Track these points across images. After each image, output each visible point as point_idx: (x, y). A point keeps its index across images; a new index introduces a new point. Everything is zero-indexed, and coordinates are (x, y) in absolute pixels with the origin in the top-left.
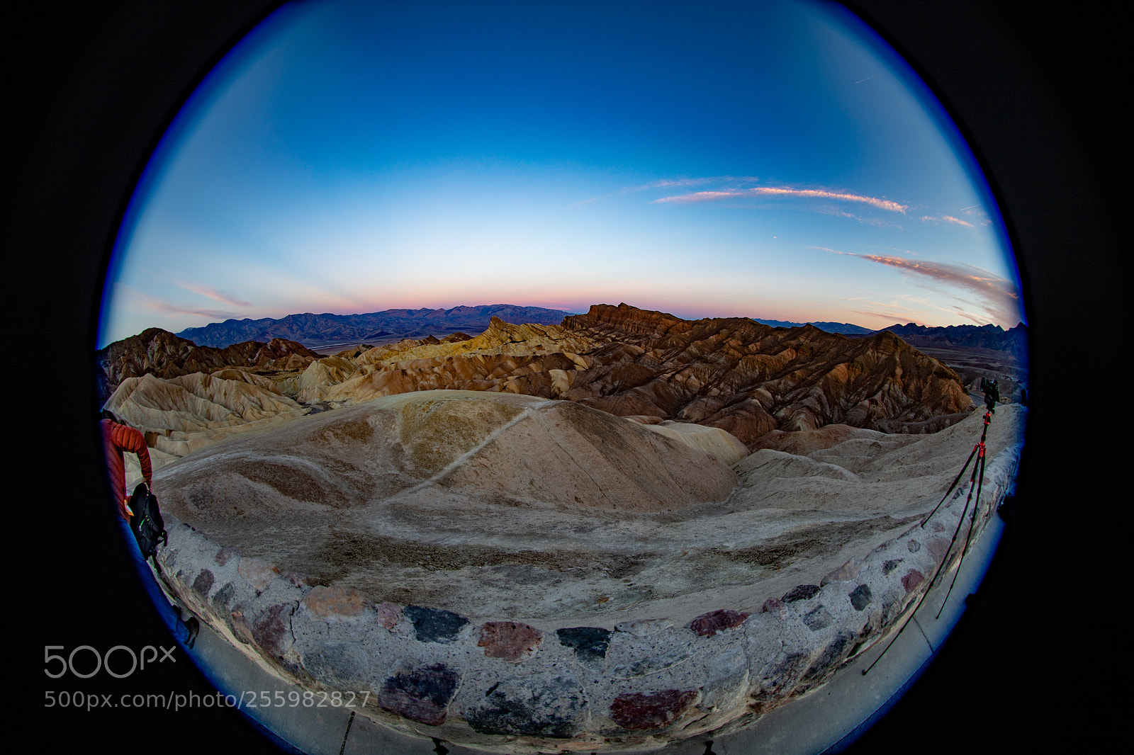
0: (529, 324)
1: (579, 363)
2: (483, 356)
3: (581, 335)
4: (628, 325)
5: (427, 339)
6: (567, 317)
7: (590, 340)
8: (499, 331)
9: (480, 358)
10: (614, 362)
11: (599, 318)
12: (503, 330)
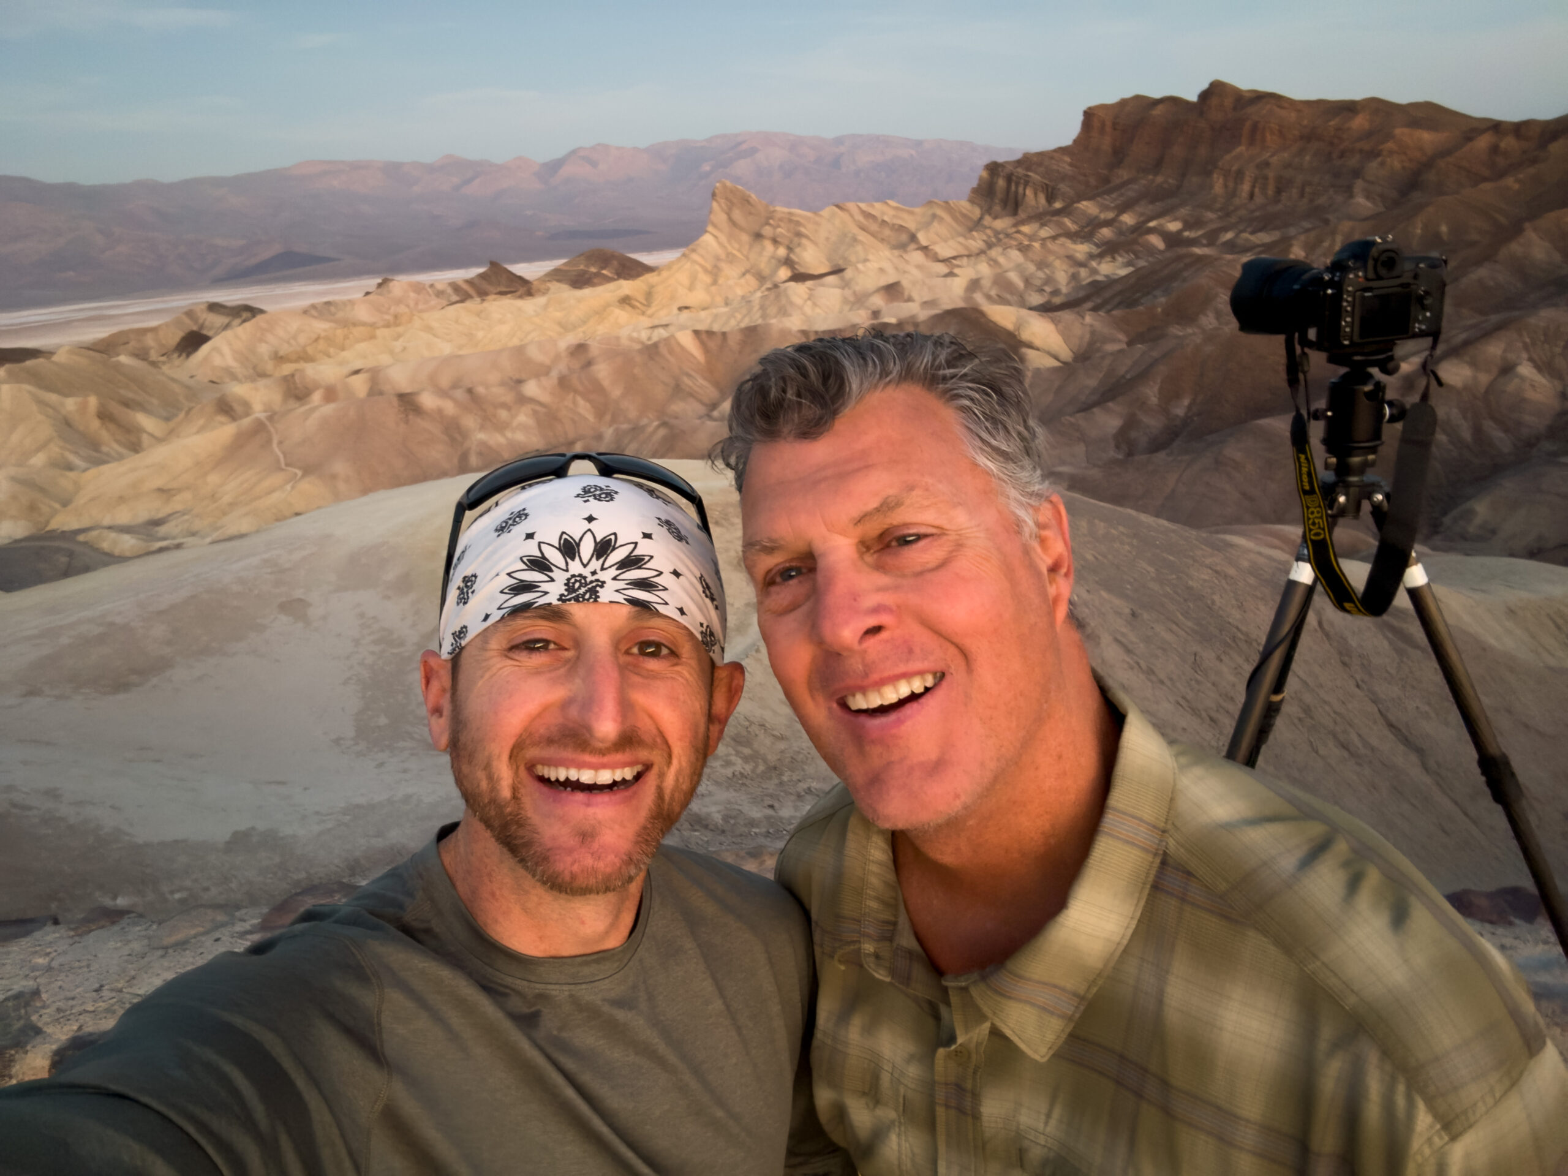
0: (851, 206)
1: (1037, 342)
2: (696, 333)
3: (1045, 232)
4: (1239, 175)
5: (481, 276)
6: (993, 168)
7: (1081, 250)
8: (745, 238)
9: (687, 340)
10: (1176, 330)
11: (1118, 156)
12: (758, 236)
